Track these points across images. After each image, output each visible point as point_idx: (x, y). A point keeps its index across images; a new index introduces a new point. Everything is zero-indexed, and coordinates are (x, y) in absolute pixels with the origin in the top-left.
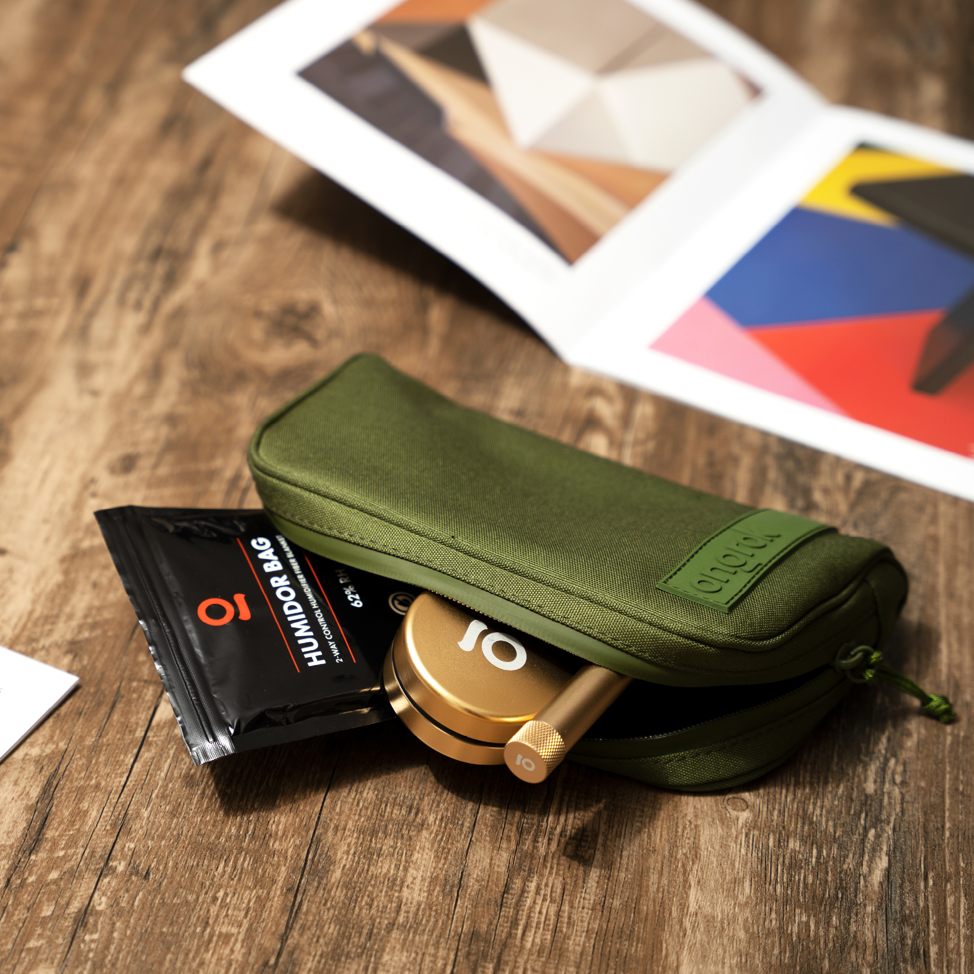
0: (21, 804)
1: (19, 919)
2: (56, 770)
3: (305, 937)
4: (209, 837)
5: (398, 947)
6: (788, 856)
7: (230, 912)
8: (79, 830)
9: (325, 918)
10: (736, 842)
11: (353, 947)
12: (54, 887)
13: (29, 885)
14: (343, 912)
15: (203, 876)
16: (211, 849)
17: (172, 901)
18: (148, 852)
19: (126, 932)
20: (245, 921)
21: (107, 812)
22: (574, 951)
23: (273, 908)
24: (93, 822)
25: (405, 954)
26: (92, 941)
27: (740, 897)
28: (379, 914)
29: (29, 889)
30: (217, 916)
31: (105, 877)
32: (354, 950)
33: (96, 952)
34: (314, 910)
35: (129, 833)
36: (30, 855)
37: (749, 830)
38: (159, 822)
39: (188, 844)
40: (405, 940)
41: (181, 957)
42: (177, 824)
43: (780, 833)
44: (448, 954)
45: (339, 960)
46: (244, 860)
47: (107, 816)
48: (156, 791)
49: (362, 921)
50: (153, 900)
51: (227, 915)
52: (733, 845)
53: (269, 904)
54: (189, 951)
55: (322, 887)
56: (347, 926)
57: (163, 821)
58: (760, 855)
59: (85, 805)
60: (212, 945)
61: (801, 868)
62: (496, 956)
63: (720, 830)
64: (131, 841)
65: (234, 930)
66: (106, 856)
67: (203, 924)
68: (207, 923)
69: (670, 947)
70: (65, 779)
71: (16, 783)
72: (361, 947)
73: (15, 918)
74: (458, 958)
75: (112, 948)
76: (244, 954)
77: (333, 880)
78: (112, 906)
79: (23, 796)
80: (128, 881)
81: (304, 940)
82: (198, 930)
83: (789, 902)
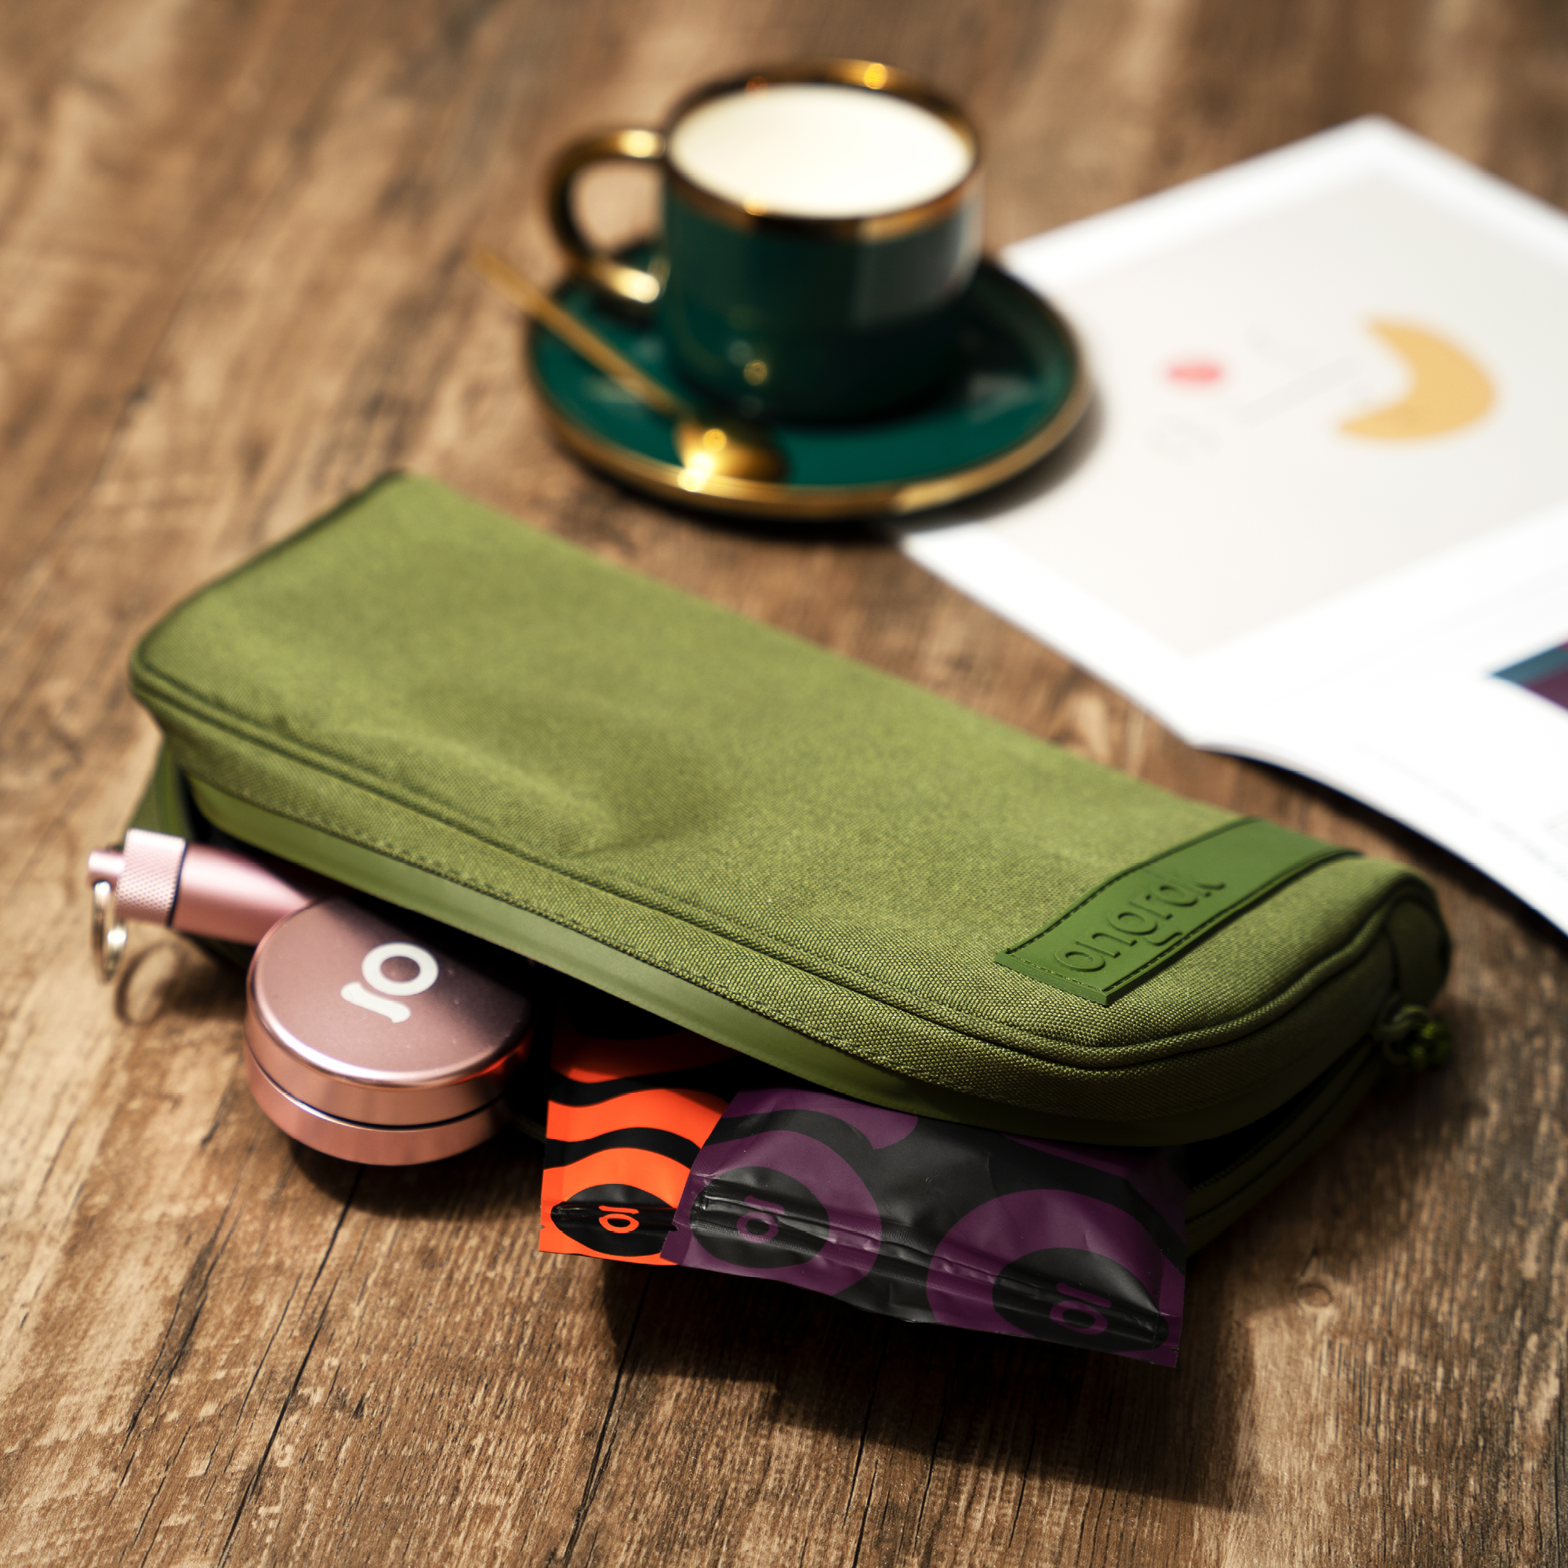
0: (157, 1295)
1: (153, 1481)
2: (212, 1242)
3: (616, 1512)
4: (459, 1349)
5: (766, 1528)
6: (1397, 1378)
7: (493, 1471)
8: (248, 1337)
9: (647, 1481)
10: (1312, 1356)
11: (693, 1527)
12: (208, 1429)
13: (167, 1426)
14: (677, 1472)
15: (450, 1412)
16: (463, 1369)
17: (399, 1452)
18: (361, 1372)
19: (325, 1503)
20: (518, 1485)
21: (294, 1309)
22: (1051, 1535)
23: (563, 1466)
24: (272, 1324)
25: (777, 1539)
26: (271, 1516)
27: (1320, 1445)
28: (735, 1474)
29: (169, 1432)
30: (473, 1477)
31: (292, 1411)
32: (694, 1533)
33: (277, 1535)
34: (629, 1468)
35: (330, 1341)
36: (169, 1377)
37: (1334, 1337)
38: (379, 1324)
39: (426, 1360)
40: (776, 1517)
41: (414, 1543)
42: (407, 1328)
43: (1384, 1342)
44: (846, 1541)
45: (670, 1550)
46: (516, 1386)
47: (293, 1315)
48: (373, 1276)
49: (707, 1487)
50: (368, 1451)
51: (488, 1477)
52: (1307, 1361)
53: (556, 1457)
54: (428, 1533)
55: (642, 1430)
56: (682, 1495)
57: (385, 1323)
58: (1351, 1376)
59: (258, 1297)
60: (464, 1524)
61: (1418, 1397)
62: (924, 1543)
63: (1287, 1337)
64: (334, 1353)
65: (500, 1501)
66: (293, 1379)
67: (450, 1491)
68: (457, 1488)
69: (1206, 1529)
70: (226, 1255)
71: (147, 1262)
72: (705, 1528)
73: (146, 1479)
74: (862, 1548)
75: (304, 1527)
76: (517, 1539)
77: (660, 1419)
78: (302, 1460)
79: (159, 1283)
80: (328, 1419)
81: (613, 1518)
82: (442, 1500)
83: (1399, 1454)
